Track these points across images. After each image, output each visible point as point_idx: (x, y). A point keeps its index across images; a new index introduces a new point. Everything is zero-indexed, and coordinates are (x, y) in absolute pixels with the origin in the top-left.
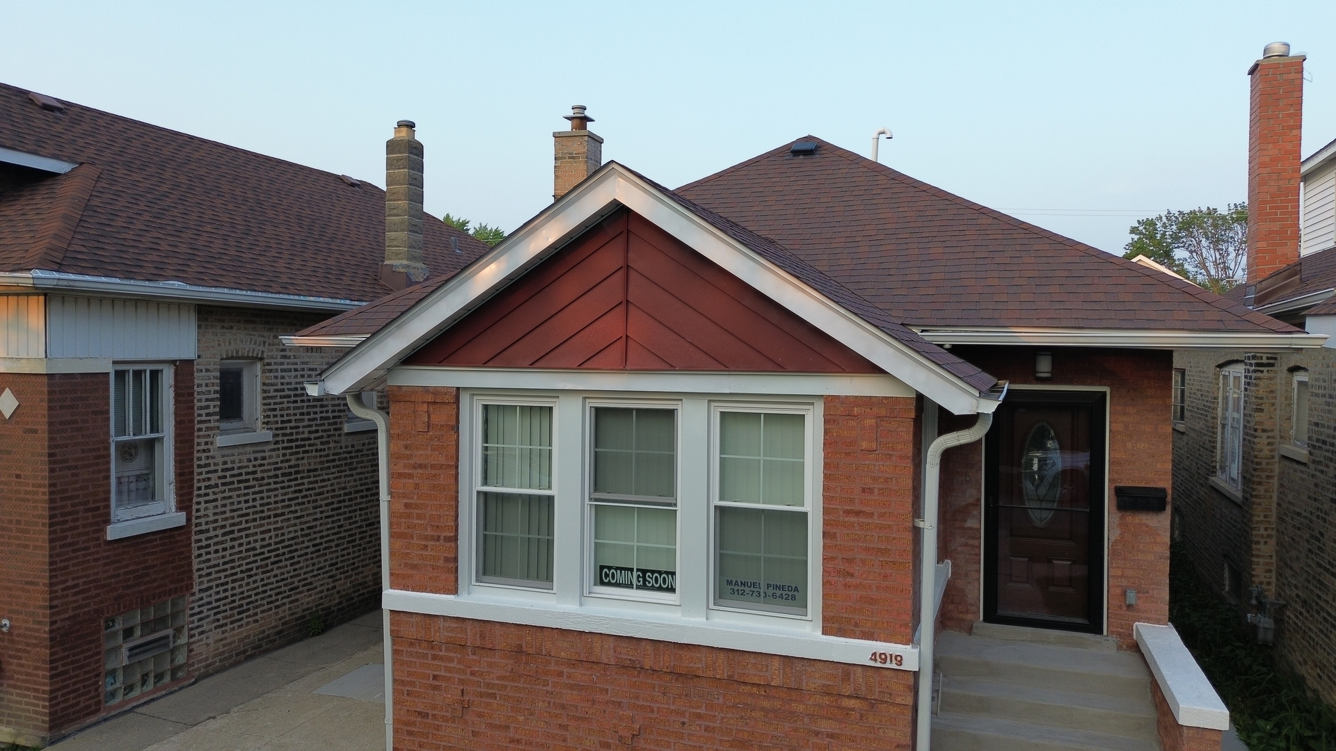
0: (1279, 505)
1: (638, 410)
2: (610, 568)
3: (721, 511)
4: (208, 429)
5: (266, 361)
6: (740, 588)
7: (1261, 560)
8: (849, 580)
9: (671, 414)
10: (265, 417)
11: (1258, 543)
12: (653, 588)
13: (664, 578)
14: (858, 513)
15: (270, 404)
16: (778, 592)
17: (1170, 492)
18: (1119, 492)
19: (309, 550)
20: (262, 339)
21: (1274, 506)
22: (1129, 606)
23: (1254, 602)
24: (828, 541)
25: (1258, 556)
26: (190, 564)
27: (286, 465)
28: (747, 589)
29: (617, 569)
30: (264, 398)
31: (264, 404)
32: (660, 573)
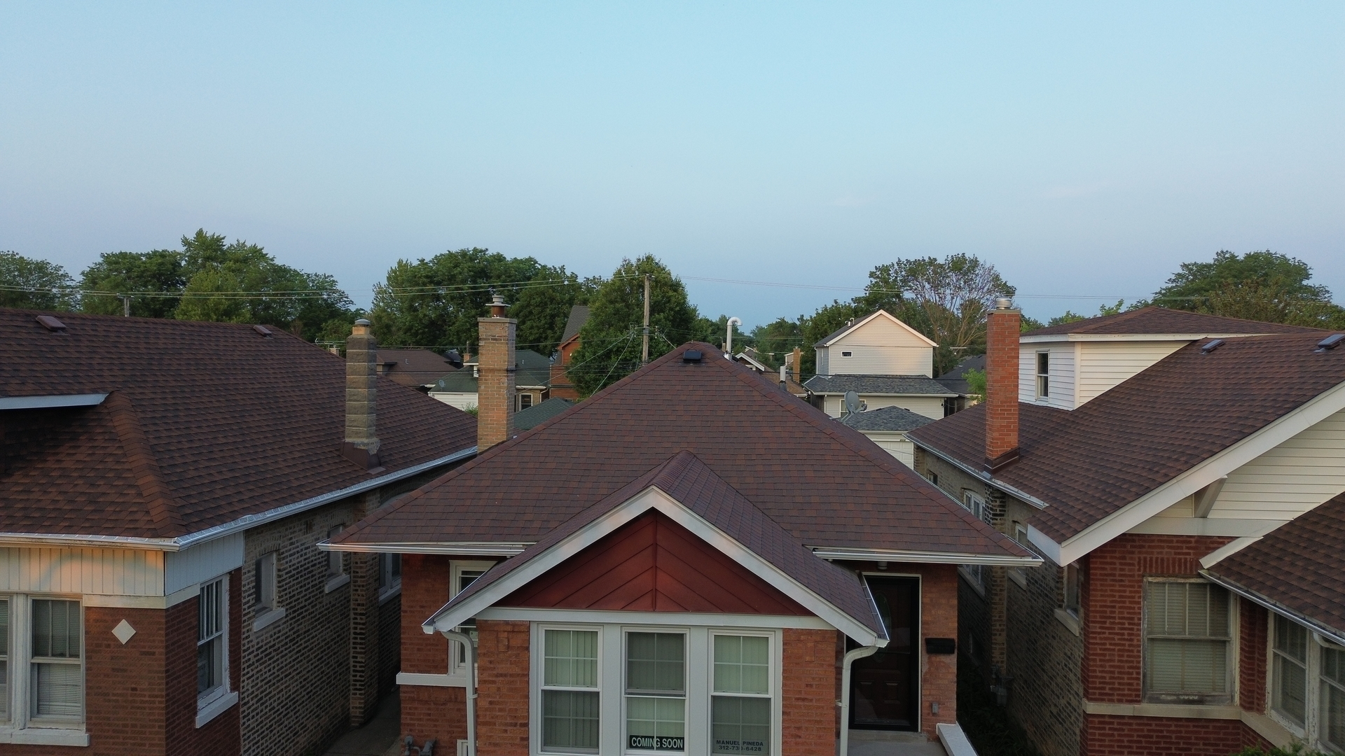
0: (1008, 609)
1: (658, 634)
2: (637, 737)
3: (714, 698)
4: (249, 619)
5: (281, 551)
6: (725, 745)
7: (997, 647)
8: (798, 740)
9: (681, 636)
10: (279, 597)
11: (996, 635)
12: (667, 749)
13: (675, 742)
14: (804, 700)
15: (283, 586)
16: (750, 747)
17: (956, 641)
18: (928, 642)
19: (304, 699)
20: (279, 534)
21: (1005, 609)
22: (934, 714)
23: (994, 676)
24: (785, 717)
25: (996, 644)
26: (239, 733)
27: (292, 632)
28: (730, 746)
29: (642, 737)
30: (279, 582)
31: (279, 587)
32: (672, 738)
